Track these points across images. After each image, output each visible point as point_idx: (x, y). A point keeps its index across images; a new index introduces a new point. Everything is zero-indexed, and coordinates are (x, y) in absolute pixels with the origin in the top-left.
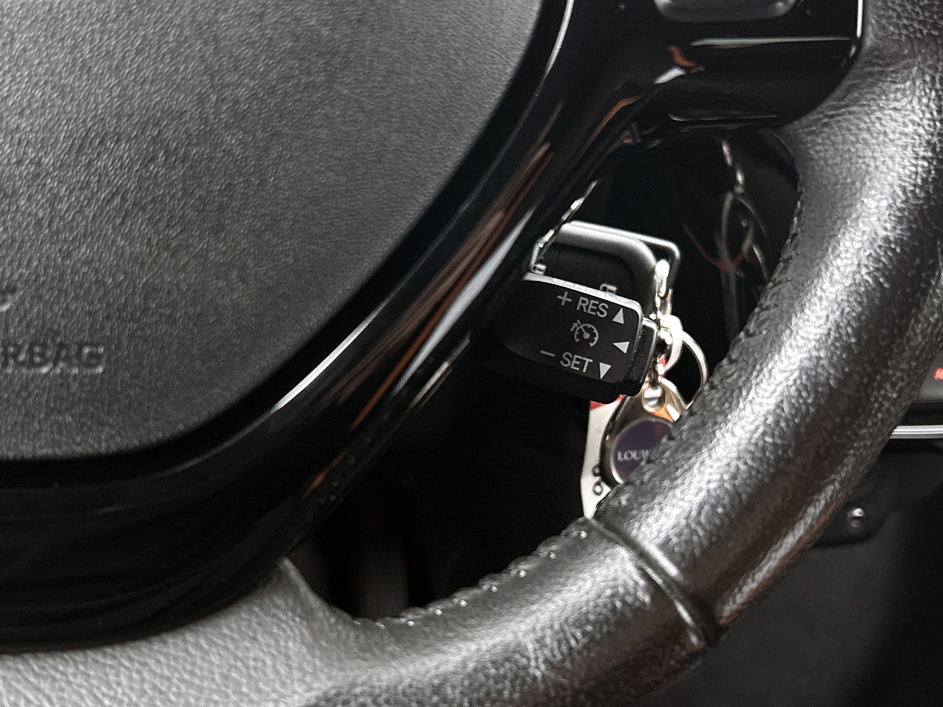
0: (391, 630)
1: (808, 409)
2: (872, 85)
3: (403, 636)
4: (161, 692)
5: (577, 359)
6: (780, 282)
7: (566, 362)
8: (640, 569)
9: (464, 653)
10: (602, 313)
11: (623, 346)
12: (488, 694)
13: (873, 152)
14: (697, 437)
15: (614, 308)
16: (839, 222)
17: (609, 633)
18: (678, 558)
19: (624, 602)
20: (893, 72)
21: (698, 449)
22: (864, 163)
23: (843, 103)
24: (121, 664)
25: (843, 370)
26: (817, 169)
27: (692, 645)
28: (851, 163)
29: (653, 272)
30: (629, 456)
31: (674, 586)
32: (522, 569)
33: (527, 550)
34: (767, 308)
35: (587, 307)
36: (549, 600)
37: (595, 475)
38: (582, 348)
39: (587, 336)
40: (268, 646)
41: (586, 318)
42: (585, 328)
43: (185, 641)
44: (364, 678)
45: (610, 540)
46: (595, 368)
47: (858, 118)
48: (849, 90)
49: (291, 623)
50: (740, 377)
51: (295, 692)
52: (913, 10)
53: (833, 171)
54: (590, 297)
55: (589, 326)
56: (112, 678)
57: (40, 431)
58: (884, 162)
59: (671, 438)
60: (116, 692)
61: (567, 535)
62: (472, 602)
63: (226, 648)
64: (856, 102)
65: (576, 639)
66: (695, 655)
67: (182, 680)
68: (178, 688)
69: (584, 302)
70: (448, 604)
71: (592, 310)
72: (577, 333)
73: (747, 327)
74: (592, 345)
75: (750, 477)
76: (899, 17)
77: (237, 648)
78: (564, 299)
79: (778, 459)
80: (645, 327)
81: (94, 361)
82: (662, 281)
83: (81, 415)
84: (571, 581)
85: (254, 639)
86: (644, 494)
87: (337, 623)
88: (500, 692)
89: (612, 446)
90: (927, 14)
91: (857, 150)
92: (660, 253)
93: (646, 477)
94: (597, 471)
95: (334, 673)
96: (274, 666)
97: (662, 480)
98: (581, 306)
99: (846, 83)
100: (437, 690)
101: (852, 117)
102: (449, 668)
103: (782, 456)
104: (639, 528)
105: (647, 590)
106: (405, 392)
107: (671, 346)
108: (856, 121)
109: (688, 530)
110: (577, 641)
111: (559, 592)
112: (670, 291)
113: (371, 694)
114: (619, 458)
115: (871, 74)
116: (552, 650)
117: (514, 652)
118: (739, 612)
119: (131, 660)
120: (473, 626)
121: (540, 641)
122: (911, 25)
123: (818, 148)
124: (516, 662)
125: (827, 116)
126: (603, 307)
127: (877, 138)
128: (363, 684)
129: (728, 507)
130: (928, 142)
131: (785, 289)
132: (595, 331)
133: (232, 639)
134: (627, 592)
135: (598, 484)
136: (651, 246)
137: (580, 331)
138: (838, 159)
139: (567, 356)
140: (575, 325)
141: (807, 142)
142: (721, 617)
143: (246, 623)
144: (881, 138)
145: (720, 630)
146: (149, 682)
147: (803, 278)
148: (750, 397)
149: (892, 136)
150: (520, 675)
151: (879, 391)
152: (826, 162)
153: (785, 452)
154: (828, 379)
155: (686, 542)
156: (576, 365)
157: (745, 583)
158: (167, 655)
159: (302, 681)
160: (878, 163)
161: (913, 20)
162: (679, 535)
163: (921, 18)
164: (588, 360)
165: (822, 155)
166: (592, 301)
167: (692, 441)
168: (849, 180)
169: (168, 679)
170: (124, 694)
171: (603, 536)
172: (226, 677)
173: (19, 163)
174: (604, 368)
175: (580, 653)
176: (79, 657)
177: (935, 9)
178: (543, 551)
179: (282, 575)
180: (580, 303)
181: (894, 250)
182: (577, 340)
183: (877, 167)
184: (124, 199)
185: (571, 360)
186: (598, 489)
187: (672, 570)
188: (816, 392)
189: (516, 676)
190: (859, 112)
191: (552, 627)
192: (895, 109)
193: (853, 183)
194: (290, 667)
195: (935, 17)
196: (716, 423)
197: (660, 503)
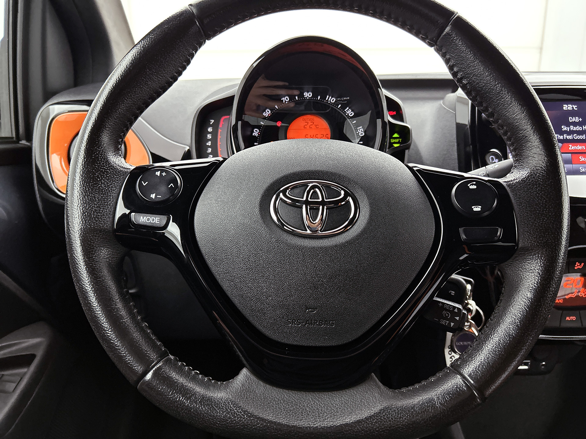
0: (400, 392)
1: (507, 342)
2: (521, 256)
3: (403, 394)
4: (346, 404)
5: (444, 321)
6: (499, 306)
7: (441, 322)
8: (463, 381)
9: (419, 399)
10: (451, 309)
11: (457, 318)
12: (425, 410)
13: (523, 274)
14: (478, 347)
15: (454, 307)
16: (514, 291)
17: (456, 397)
18: (473, 379)
19: (460, 389)
20: (527, 253)
21: (478, 351)
22: (521, 276)
23: (514, 260)
24: (337, 396)
25: (516, 332)
26: (508, 276)
27: (478, 402)
28: (517, 276)
29: (466, 287)
30: (460, 343)
31: (473, 386)
32: (432, 379)
33: (433, 374)
34: (496, 313)
35: (447, 307)
36: (440, 388)
37: (449, 348)
38: (446, 318)
39: (447, 315)
40: (371, 394)
41: (446, 310)
42: (447, 313)
43: (346, 391)
44: (394, 404)
45: (455, 373)
46: (449, 324)
47: (518, 264)
48: (516, 257)
49: (375, 389)
50: (489, 331)
51: (378, 406)
52: (531, 238)
53: (512, 277)
54: (448, 304)
55: (448, 312)
56: (335, 399)
57: (320, 340)
58: (526, 277)
59: (471, 347)
60: (336, 403)
61: (444, 371)
62: (420, 387)
63: (360, 394)
64: (517, 260)
65: (447, 398)
66: (479, 404)
67: (351, 401)
68: (350, 403)
69: (446, 306)
70: (413, 387)
71: (448, 308)
72: (444, 314)
73: (491, 317)
74: (448, 318)
75: (492, 359)
76: (528, 240)
77: (363, 394)
78: (440, 305)
79: (500, 354)
80: (463, 312)
81: (332, 325)
82: (469, 291)
83: (329, 337)
84: (446, 383)
85: (367, 392)
86: (464, 362)
87: (386, 390)
88: (428, 410)
89: (455, 340)
90: (535, 239)
91: (519, 273)
92: (468, 282)
93: (465, 357)
94: (450, 347)
95: (387, 402)
96: (372, 399)
97: (469, 358)
98: (445, 307)
99: (515, 256)
100: (413, 408)
101: (517, 264)
102: (416, 403)
103: (501, 354)
104: (463, 370)
105: (465, 387)
106: (402, 333)
107: (472, 310)
108: (518, 265)
109: (475, 371)
110: (448, 398)
111: (443, 386)
112: (472, 293)
113: (397, 408)
114: (457, 344)
115: (521, 254)
116: (441, 400)
117: (432, 400)
118: (490, 394)
119: (339, 395)
120: (420, 393)
121: (438, 398)
122: (531, 242)
123: (508, 271)
124: (432, 403)
125: (510, 263)
126: (451, 307)
127: (524, 270)
128: (395, 405)
129: (486, 366)
130: (538, 272)
131: (501, 308)
132: (449, 314)
133: (362, 392)
134: (460, 387)
135: (450, 351)
136: (464, 279)
137: (445, 313)
138: (514, 274)
139: (442, 320)
140: (444, 312)
141: (505, 269)
142: (486, 395)
143: (365, 388)
144: (525, 270)
145: (486, 398)
146: (343, 401)
147: (505, 306)
148: (492, 337)
149: (527, 270)
150: (433, 406)
151: (526, 337)
152: (511, 275)
153: (501, 352)
154: (512, 334)
155: (475, 375)
156: (444, 323)
157: (492, 386)
158: (347, 395)
159: (379, 403)
160: (524, 277)
161: (531, 241)
162: (474, 373)
163: (534, 240)
164: (447, 322)
165: (509, 273)
166: (448, 305)
167: (476, 348)
168: (517, 280)
169: (348, 400)
170: (338, 403)
171: (454, 372)
172: (361, 401)
173: (319, 281)
174: (452, 324)
175: (448, 401)
176: (327, 393)
177: (538, 238)
178: (438, 375)
179: (372, 377)
180: (445, 306)
181: (529, 300)
182: (444, 316)
183: (524, 278)
184: (340, 289)
185: (443, 322)
186: (450, 353)
187: (472, 382)
188: (509, 337)
189: (432, 406)
190: (519, 263)
191: (441, 394)
192: (528, 263)
193: (518, 281)
194: (376, 400)
195: (538, 240)
196: (483, 344)
197: (468, 364)
